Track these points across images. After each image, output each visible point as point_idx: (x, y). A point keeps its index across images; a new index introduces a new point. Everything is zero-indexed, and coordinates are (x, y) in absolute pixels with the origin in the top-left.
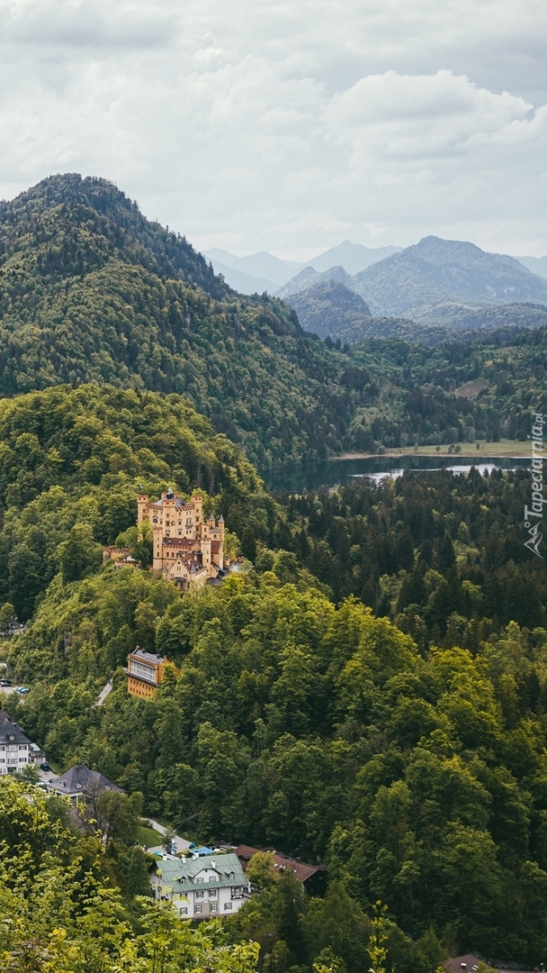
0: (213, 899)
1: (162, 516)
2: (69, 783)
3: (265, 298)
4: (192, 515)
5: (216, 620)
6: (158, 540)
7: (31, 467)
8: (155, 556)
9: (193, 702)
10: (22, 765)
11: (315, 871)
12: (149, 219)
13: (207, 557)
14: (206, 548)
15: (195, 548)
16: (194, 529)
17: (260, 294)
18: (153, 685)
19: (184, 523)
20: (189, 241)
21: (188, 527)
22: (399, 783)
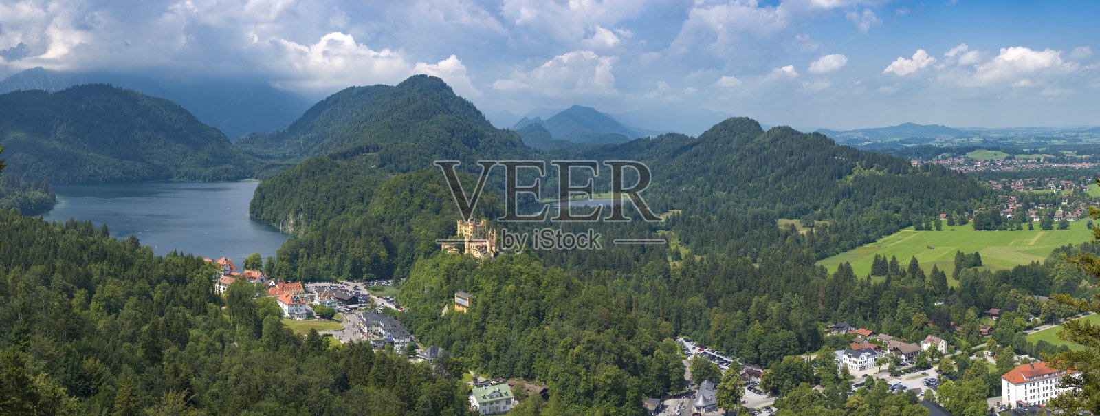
0: (497, 405)
2: (429, 353)
5: (495, 277)
7: (407, 206)
8: (466, 248)
9: (486, 314)
10: (406, 345)
11: (542, 389)
18: (466, 307)
22: (579, 346)
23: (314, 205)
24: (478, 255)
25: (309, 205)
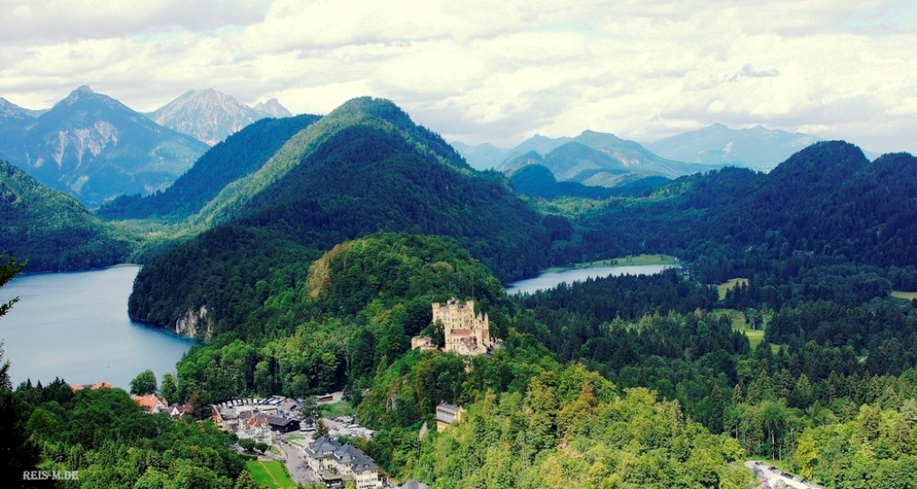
1: (449, 316)
3: (492, 173)
4: (468, 314)
6: (447, 332)
8: (446, 341)
12: (417, 124)
13: (479, 340)
14: (478, 335)
15: (472, 335)
16: (469, 323)
17: (489, 169)
19: (463, 319)
20: (443, 137)
21: (467, 322)
22: (615, 474)
23: (222, 294)
24: (463, 350)
25: (216, 295)
